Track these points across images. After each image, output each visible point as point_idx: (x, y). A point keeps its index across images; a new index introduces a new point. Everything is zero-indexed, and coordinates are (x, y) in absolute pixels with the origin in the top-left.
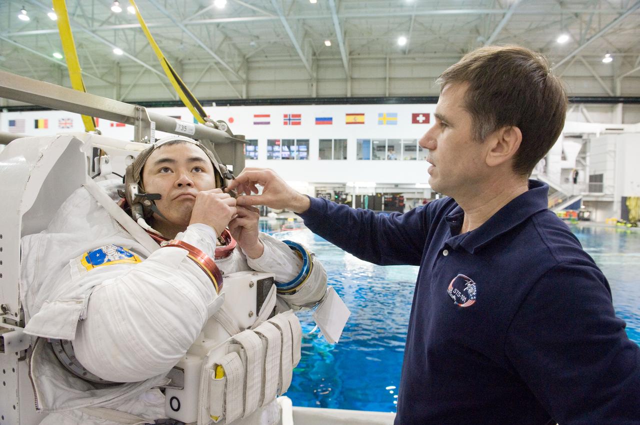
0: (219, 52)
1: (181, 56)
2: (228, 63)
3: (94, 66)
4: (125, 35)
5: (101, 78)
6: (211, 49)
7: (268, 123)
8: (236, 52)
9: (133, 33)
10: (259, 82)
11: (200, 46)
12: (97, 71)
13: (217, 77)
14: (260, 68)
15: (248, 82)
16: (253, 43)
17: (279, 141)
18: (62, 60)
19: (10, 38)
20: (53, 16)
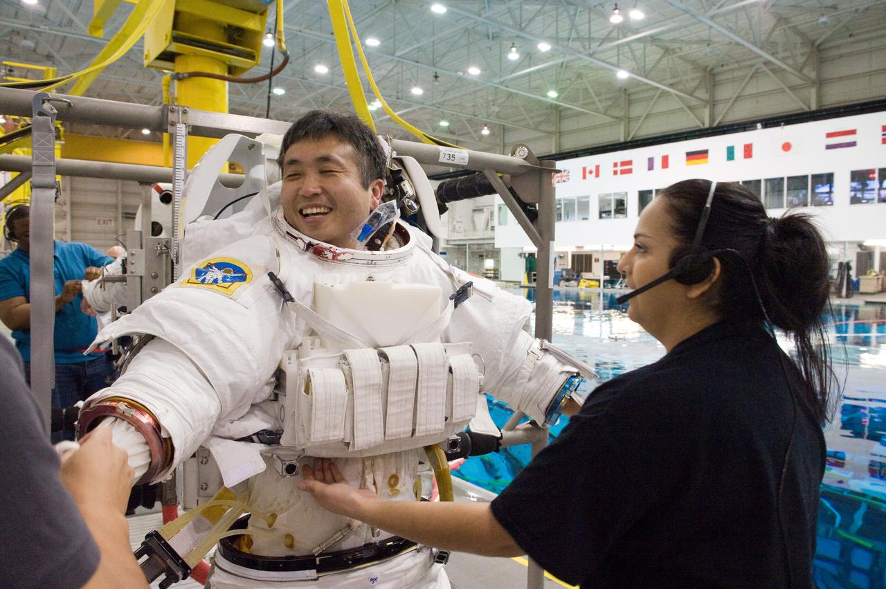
0: (769, 45)
1: (711, 63)
2: (784, 60)
3: (596, 99)
4: (632, 51)
5: (605, 114)
6: (754, 43)
7: (853, 144)
8: (799, 40)
9: (642, 45)
10: (841, 79)
11: (738, 44)
12: (599, 105)
13: (769, 83)
14: (841, 56)
15: (820, 83)
16: (823, 19)
17: (872, 171)
18: (557, 99)
19: (501, 83)
20: (544, 47)
